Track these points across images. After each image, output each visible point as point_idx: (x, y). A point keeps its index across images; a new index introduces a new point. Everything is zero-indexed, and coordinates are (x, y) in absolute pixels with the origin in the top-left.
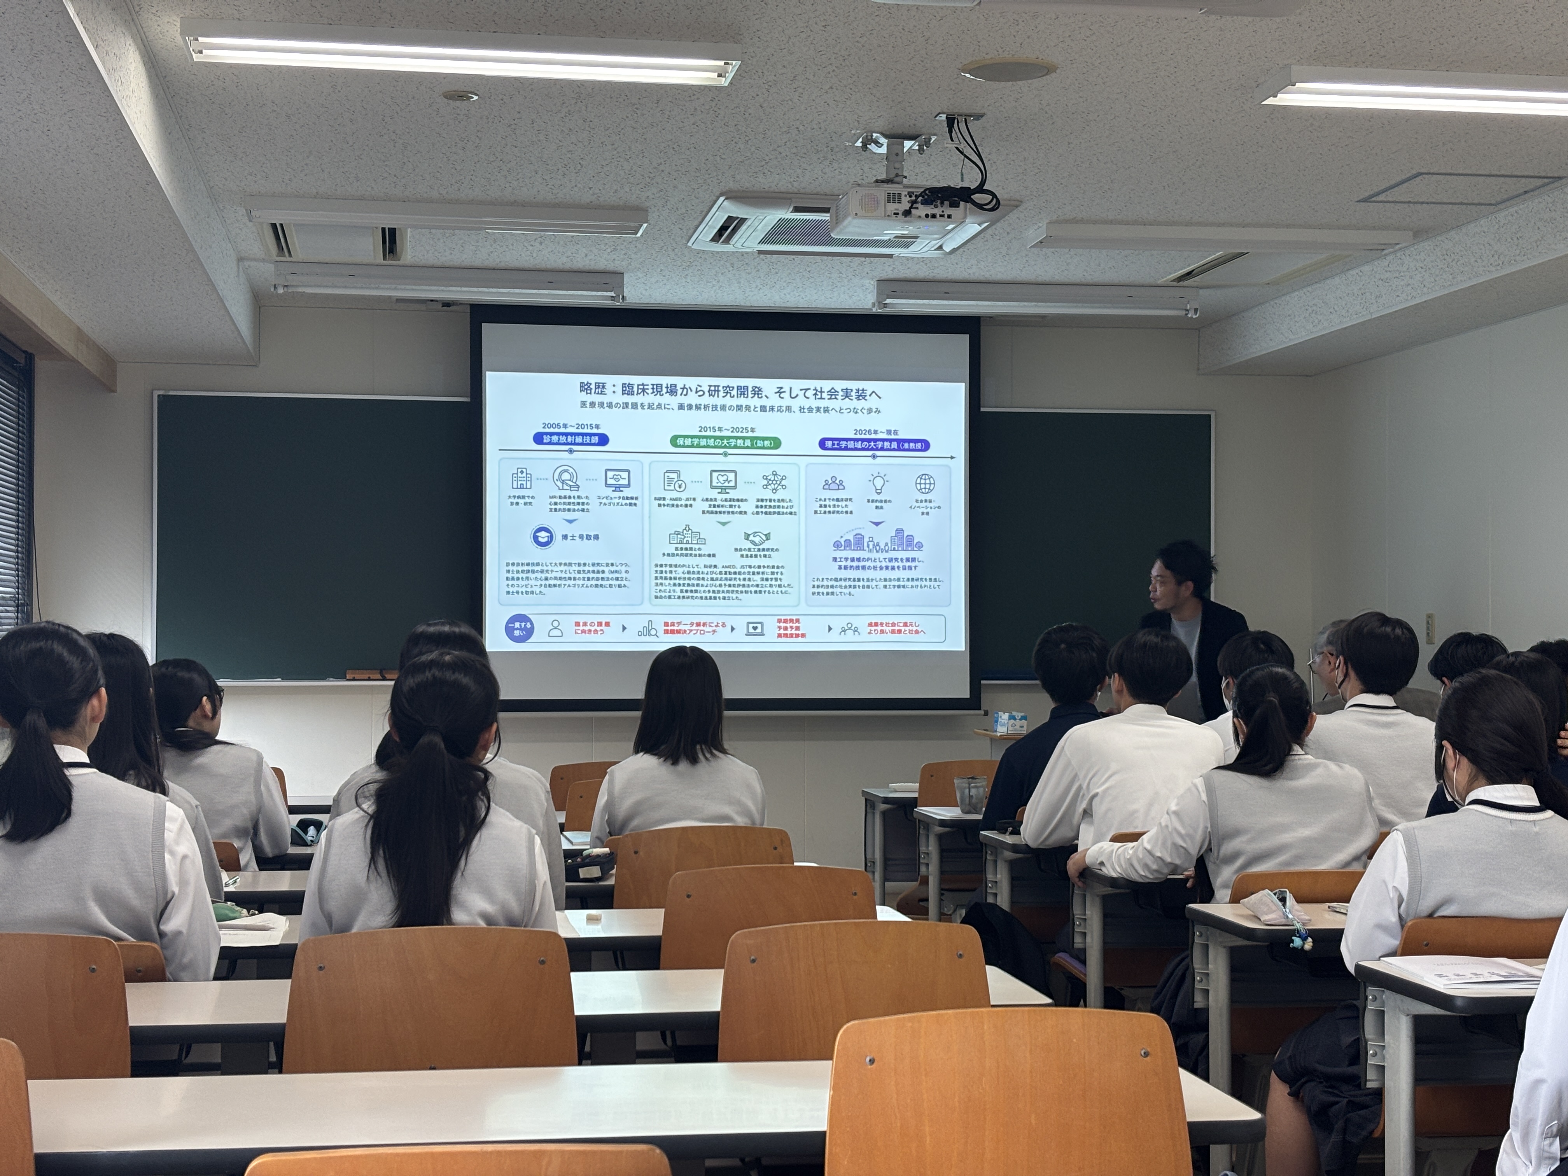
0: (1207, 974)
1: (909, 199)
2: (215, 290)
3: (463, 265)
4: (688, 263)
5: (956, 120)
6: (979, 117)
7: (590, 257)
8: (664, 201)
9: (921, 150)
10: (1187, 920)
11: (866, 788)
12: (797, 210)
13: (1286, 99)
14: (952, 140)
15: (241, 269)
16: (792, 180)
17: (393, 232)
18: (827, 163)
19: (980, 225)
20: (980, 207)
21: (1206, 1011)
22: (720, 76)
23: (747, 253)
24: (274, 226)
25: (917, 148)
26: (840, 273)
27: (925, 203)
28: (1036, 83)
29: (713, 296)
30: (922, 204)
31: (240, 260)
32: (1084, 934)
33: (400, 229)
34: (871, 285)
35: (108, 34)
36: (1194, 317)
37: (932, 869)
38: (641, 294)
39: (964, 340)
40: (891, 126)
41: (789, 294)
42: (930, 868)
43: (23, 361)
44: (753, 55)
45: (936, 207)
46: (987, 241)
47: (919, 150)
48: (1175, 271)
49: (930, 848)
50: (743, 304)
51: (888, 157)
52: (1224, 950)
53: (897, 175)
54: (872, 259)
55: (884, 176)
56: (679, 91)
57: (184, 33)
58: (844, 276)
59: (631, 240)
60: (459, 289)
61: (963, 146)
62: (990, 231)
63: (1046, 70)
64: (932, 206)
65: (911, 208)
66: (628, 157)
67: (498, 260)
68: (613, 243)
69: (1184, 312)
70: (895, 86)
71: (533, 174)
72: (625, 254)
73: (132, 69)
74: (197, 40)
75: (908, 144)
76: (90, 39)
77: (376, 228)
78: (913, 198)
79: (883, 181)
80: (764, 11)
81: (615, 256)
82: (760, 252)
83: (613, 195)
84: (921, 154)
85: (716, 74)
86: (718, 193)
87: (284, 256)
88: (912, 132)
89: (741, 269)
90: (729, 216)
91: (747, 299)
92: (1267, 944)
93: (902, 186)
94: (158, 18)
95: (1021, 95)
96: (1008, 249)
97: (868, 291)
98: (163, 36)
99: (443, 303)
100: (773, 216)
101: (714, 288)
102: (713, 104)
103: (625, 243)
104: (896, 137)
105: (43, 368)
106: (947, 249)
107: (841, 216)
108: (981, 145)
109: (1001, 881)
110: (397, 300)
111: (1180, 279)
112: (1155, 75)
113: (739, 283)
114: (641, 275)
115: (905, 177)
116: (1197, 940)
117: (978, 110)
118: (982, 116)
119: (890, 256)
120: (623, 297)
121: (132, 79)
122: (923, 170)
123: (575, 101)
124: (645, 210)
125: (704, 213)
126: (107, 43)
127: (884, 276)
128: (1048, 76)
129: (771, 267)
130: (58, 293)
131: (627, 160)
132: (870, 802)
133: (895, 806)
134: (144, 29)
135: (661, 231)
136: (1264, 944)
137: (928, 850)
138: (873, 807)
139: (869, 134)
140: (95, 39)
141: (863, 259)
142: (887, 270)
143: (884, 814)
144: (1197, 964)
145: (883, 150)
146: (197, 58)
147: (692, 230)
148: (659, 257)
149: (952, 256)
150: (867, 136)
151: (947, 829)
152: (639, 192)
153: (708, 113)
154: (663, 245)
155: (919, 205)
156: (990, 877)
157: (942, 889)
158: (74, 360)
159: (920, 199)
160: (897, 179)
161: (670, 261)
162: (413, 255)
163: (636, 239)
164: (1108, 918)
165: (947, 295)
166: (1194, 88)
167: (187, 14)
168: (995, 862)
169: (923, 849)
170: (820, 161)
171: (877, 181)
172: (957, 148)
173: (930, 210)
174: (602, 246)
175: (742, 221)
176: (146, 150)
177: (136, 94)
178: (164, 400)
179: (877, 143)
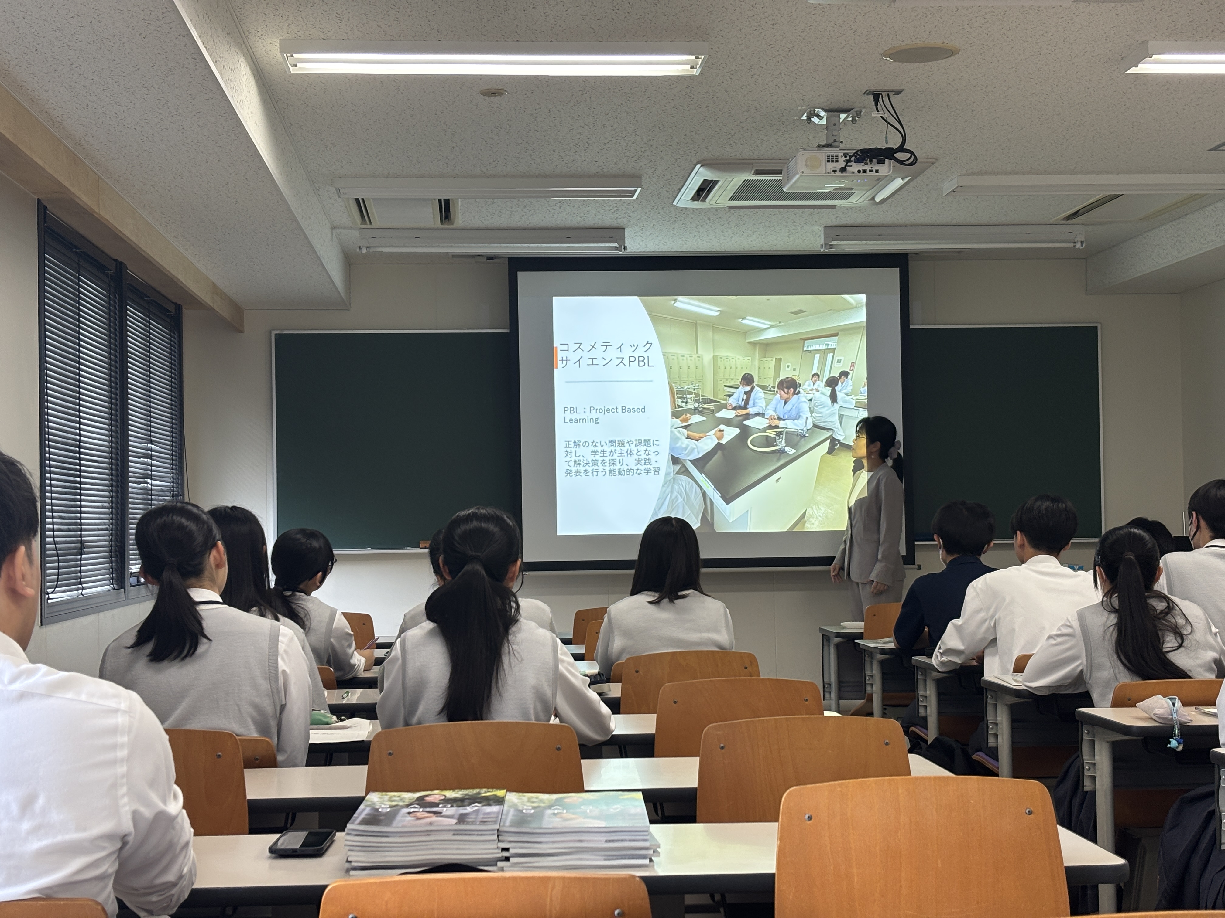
0: (1094, 764)
1: (845, 159)
2: (314, 251)
3: (502, 226)
4: (675, 219)
5: (881, 96)
6: (898, 93)
7: (598, 217)
8: (653, 169)
9: (854, 120)
10: (1077, 721)
11: (823, 626)
12: (758, 173)
13: (1145, 68)
14: (878, 111)
15: (334, 235)
16: (753, 149)
17: (447, 202)
18: (780, 133)
19: (902, 179)
20: (901, 162)
21: (1094, 793)
22: (692, 67)
23: (720, 209)
24: (357, 200)
25: (851, 119)
26: (794, 222)
27: (857, 161)
28: (943, 63)
29: (695, 244)
30: (855, 162)
31: (334, 228)
32: (996, 736)
33: (452, 199)
34: (819, 230)
35: (224, 52)
36: (1081, 248)
37: (876, 688)
38: (639, 244)
39: (894, 273)
40: (829, 103)
41: (755, 240)
42: (874, 688)
43: (173, 311)
44: (717, 50)
45: (866, 164)
46: (910, 192)
47: (852, 121)
48: (1064, 212)
49: (874, 672)
50: (718, 249)
51: (827, 127)
52: (1108, 744)
53: (835, 141)
54: (819, 210)
55: (825, 143)
56: (661, 81)
57: (282, 51)
58: (798, 224)
59: (629, 202)
60: (499, 245)
61: (886, 116)
62: (912, 184)
63: (950, 53)
64: (863, 164)
65: (846, 165)
66: (624, 136)
67: (528, 222)
68: (615, 205)
69: (1072, 245)
70: (831, 70)
71: (552, 152)
72: (625, 213)
73: (244, 80)
74: (292, 56)
75: (843, 116)
76: (210, 56)
77: (434, 199)
78: (848, 158)
79: (824, 146)
80: (724, 14)
81: (618, 215)
82: (731, 207)
83: (614, 166)
84: (854, 124)
85: (689, 66)
86: (695, 162)
87: (366, 224)
88: (846, 106)
89: (716, 222)
90: (705, 180)
91: (722, 246)
92: (1142, 738)
93: (838, 149)
94: (263, 41)
95: (932, 73)
96: (928, 198)
97: (817, 236)
98: (268, 54)
99: (487, 257)
100: (738, 179)
101: (696, 238)
102: (688, 90)
103: (625, 205)
104: (833, 111)
105: (189, 317)
106: (878, 199)
107: (791, 174)
108: (902, 115)
109: (930, 696)
110: (453, 256)
111: (1069, 218)
112: (1039, 53)
113: (715, 233)
114: (638, 230)
115: (842, 142)
116: (1085, 737)
117: (897, 88)
118: (901, 92)
119: (833, 207)
120: (625, 247)
121: (244, 88)
122: (856, 136)
123: (581, 93)
124: (639, 177)
125: (685, 178)
126: (223, 59)
127: (830, 223)
128: (952, 57)
129: (739, 219)
130: (197, 256)
131: (624, 138)
132: (826, 637)
133: (846, 639)
134: (253, 49)
135: (653, 194)
136: (1139, 738)
137: (872, 673)
138: (828, 640)
139: (812, 110)
140: (214, 56)
141: (812, 210)
142: (831, 219)
143: (837, 646)
144: (1086, 757)
145: (824, 122)
146: (293, 70)
147: (677, 192)
148: (651, 215)
149: (883, 205)
150: (810, 111)
151: (887, 656)
152: (634, 164)
153: (684, 99)
154: (654, 205)
155: (853, 163)
156: (921, 693)
157: (884, 705)
158: (211, 309)
159: (853, 158)
160: (836, 144)
161: (661, 217)
162: (463, 220)
163: (633, 201)
164: (1015, 722)
165: (880, 237)
166: (1071, 63)
167: (284, 37)
168: (925, 681)
169: (868, 672)
170: (774, 133)
171: (819, 146)
172: (882, 117)
173: (861, 167)
174: (607, 208)
175: (716, 182)
176: (257, 143)
177: (247, 99)
178: (281, 339)
179: (819, 116)
